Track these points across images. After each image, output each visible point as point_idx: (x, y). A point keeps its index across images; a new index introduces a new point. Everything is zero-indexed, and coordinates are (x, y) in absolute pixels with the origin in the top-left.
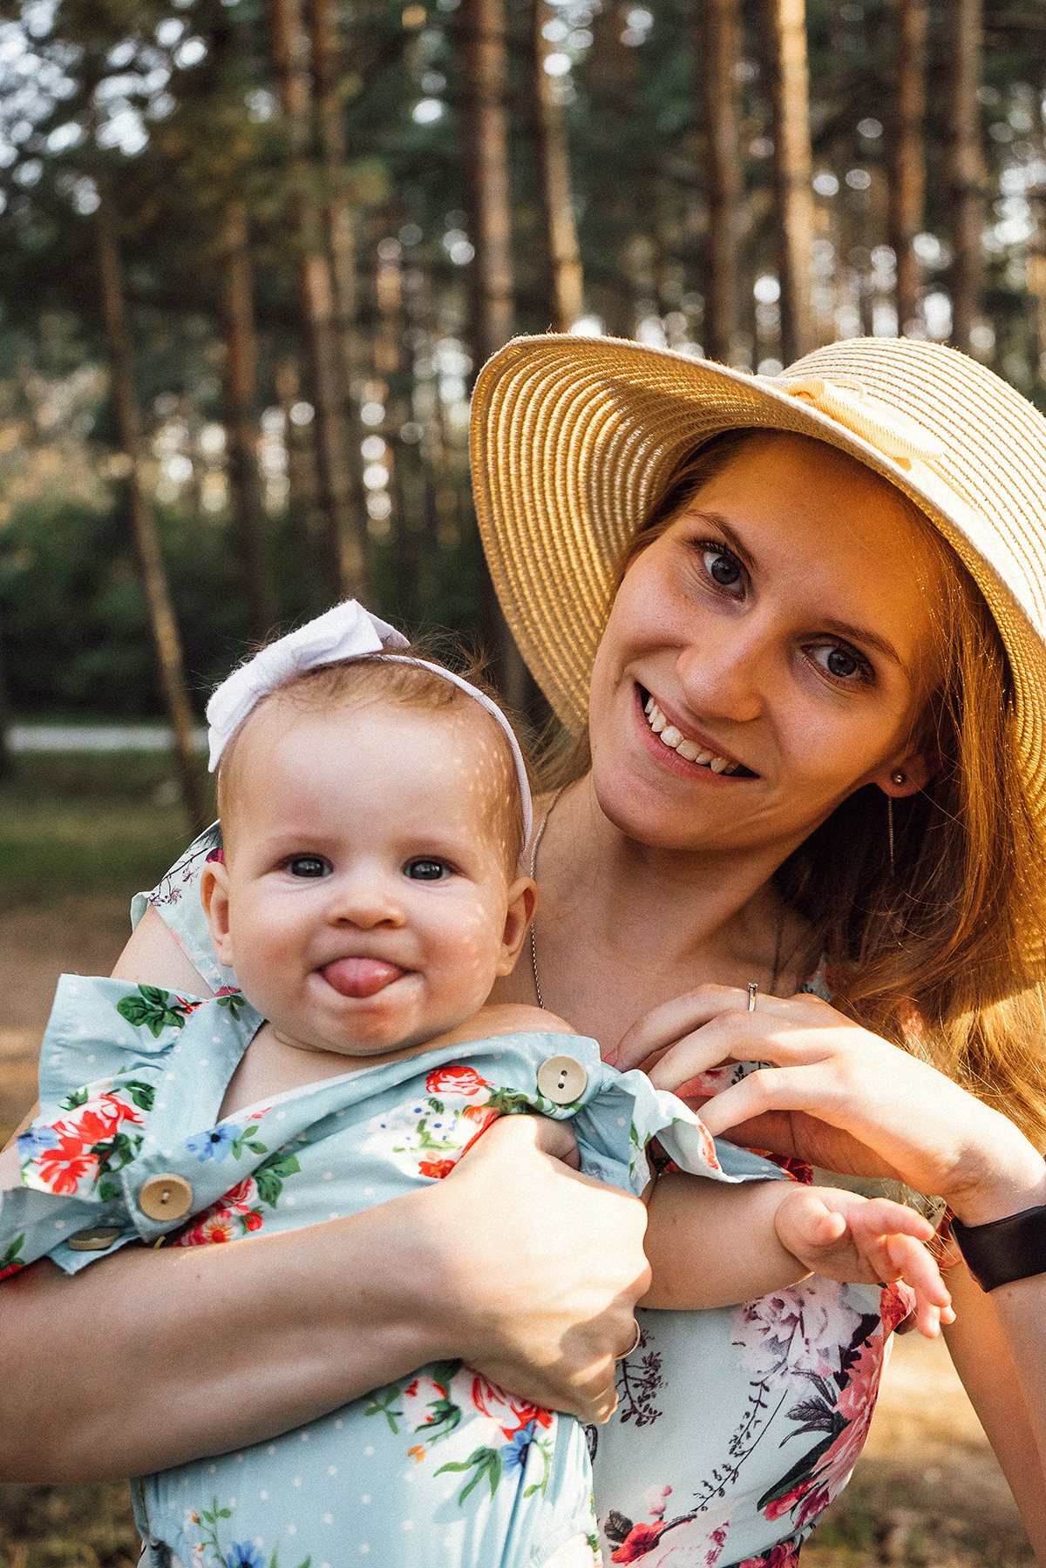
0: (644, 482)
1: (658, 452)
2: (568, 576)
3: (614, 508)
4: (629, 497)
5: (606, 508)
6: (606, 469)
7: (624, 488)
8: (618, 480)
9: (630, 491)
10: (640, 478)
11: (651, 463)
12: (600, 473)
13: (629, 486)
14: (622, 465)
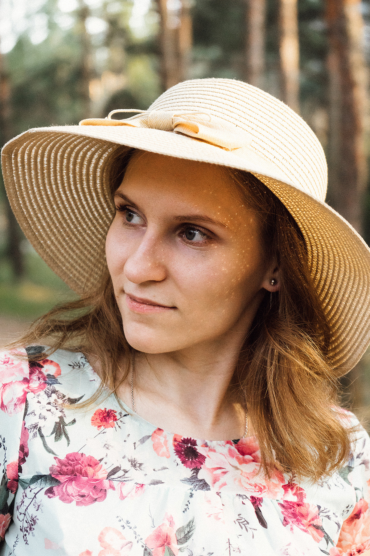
0: (99, 170)
1: (105, 155)
2: (63, 222)
3: (83, 185)
4: (91, 178)
5: (79, 186)
6: (78, 167)
7: (88, 174)
8: (84, 172)
9: (92, 176)
10: (97, 168)
11: (102, 161)
12: (74, 170)
13: (91, 173)
14: (86, 164)
